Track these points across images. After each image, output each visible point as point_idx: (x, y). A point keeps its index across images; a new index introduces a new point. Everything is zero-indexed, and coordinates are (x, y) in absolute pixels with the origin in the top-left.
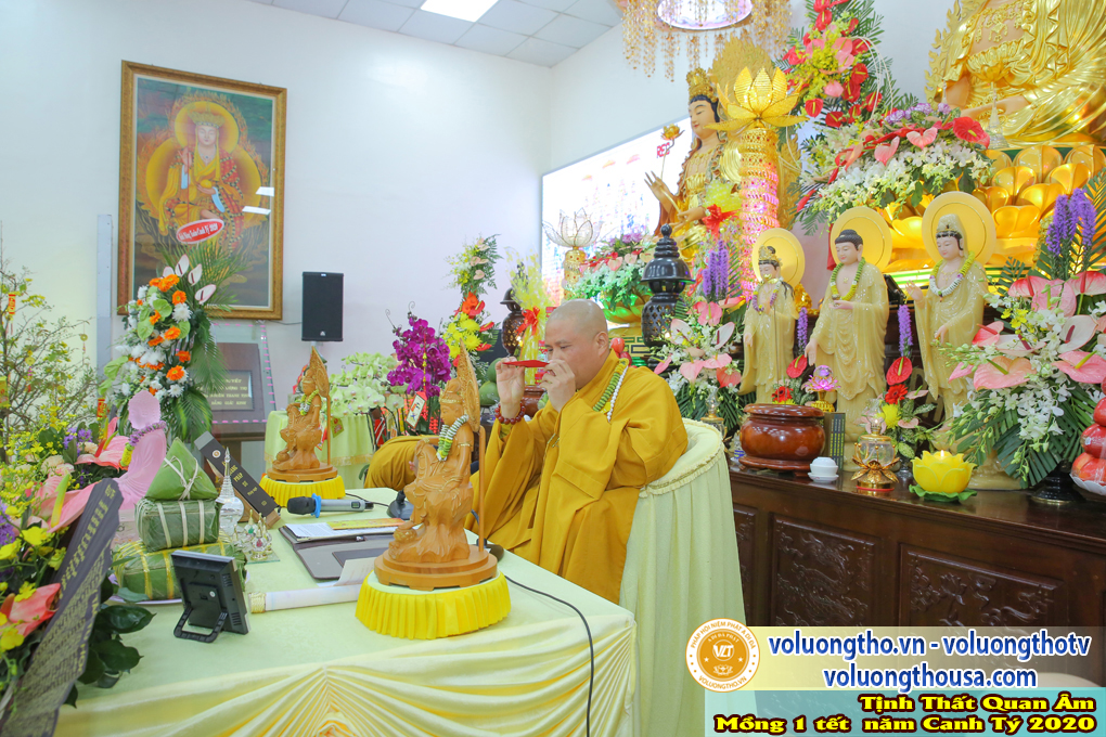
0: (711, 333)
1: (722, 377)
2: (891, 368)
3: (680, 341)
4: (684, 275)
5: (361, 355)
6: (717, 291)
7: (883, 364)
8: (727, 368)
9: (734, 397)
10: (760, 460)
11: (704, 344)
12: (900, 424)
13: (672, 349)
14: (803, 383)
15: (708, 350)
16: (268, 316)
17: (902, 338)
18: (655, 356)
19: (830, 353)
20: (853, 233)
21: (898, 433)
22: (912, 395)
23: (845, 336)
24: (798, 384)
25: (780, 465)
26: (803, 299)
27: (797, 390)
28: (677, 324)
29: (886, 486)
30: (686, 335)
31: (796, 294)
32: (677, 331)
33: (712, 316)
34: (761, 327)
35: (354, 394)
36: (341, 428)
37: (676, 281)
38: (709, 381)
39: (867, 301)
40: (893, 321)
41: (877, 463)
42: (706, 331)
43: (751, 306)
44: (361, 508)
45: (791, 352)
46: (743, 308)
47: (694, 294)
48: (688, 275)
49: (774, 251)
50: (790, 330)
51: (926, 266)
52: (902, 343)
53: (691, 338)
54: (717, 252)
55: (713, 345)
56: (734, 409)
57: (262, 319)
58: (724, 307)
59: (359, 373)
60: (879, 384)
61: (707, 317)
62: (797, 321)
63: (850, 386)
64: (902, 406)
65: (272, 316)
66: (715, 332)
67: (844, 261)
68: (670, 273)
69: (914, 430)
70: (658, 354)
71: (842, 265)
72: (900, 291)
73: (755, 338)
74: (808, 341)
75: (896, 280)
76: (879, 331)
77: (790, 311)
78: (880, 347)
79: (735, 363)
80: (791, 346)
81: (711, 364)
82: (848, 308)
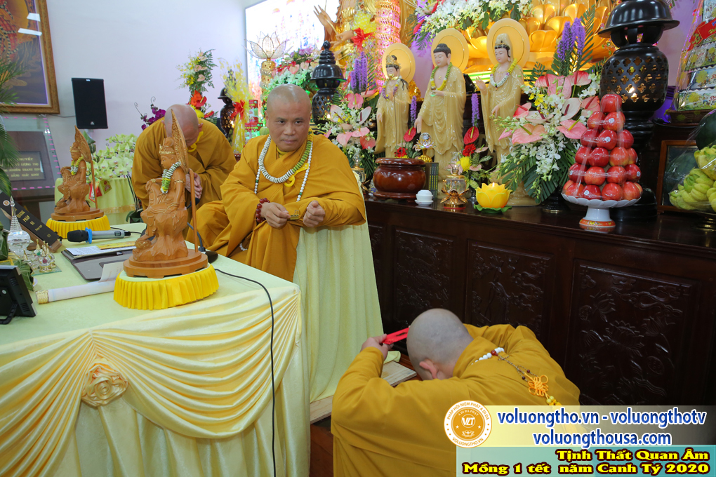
0: (356, 114)
1: (364, 143)
2: (467, 134)
3: (337, 120)
4: (339, 75)
5: (120, 136)
6: (360, 86)
7: (462, 131)
8: (366, 137)
9: (371, 155)
10: (386, 193)
11: (352, 121)
12: (471, 168)
13: (332, 125)
14: (413, 145)
15: (355, 125)
16: (48, 111)
17: (473, 114)
18: (321, 130)
19: (430, 125)
20: (445, 46)
21: (469, 174)
22: (479, 151)
23: (439, 114)
24: (410, 146)
25: (399, 196)
26: (415, 92)
27: (410, 149)
28: (335, 108)
29: (460, 206)
30: (340, 116)
31: (410, 88)
32: (334, 113)
33: (357, 103)
34: (388, 109)
35: (116, 163)
36: (110, 188)
37: (334, 80)
38: (356, 145)
39: (453, 91)
40: (468, 104)
41: (455, 192)
42: (353, 113)
43: (381, 95)
44: (122, 236)
45: (407, 126)
46: (377, 97)
47: (346, 88)
48: (342, 76)
49: (396, 59)
50: (405, 110)
52: (473, 118)
53: (344, 117)
54: (360, 60)
55: (358, 122)
56: (372, 163)
57: (44, 114)
58: (365, 97)
59: (119, 149)
60: (459, 144)
61: (354, 104)
62: (410, 105)
63: (442, 146)
64: (472, 157)
65: (52, 111)
66: (359, 113)
67: (439, 64)
68: (330, 75)
69: (479, 172)
70: (323, 129)
71: (438, 67)
72: (474, 85)
73: (384, 116)
74: (417, 118)
75: (471, 78)
76: (459, 111)
77: (405, 98)
78: (460, 120)
79: (372, 134)
80: (407, 122)
81: (356, 134)
82: (441, 96)
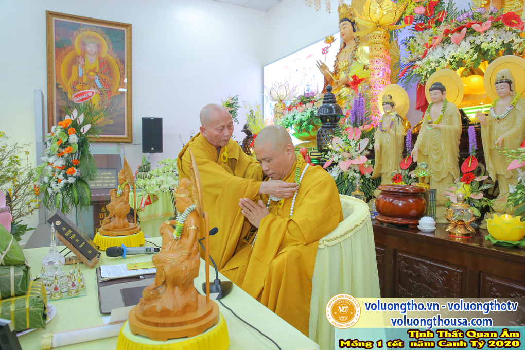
0: (356, 144)
1: (362, 170)
2: (464, 163)
3: (338, 149)
4: (339, 113)
5: (167, 159)
6: (358, 121)
7: (458, 160)
8: (365, 164)
9: (369, 180)
10: (387, 218)
11: (351, 151)
12: (471, 196)
13: (334, 153)
14: (409, 172)
15: (354, 154)
16: (125, 140)
17: (471, 145)
18: (324, 157)
19: (426, 154)
20: (440, 84)
21: (469, 201)
22: (478, 179)
23: (435, 145)
24: (406, 173)
25: (399, 221)
27: (406, 176)
28: (336, 140)
29: (468, 235)
30: (341, 146)
32: (336, 144)
33: (356, 135)
34: (385, 141)
35: (162, 181)
37: (335, 116)
38: (355, 171)
39: (449, 124)
40: (464, 136)
41: (462, 221)
42: (353, 143)
43: (378, 128)
44: (152, 252)
45: (402, 155)
46: (373, 130)
47: (345, 123)
48: (342, 113)
49: (391, 97)
50: (401, 142)
51: (482, 103)
52: (471, 148)
53: (344, 147)
54: (358, 100)
55: (356, 151)
56: (369, 186)
57: (122, 142)
58: (362, 130)
59: (165, 170)
60: (455, 172)
61: (353, 136)
62: (405, 137)
63: (438, 173)
64: (472, 186)
65: (127, 140)
66: (358, 144)
67: (434, 101)
68: (331, 111)
69: (480, 200)
70: (326, 156)
71: (433, 103)
72: (467, 118)
73: (381, 147)
74: (412, 148)
75: (465, 112)
76: (456, 142)
77: (401, 131)
78: (457, 150)
79: (370, 161)
80: (402, 151)
81: (356, 161)
82: (439, 129)
